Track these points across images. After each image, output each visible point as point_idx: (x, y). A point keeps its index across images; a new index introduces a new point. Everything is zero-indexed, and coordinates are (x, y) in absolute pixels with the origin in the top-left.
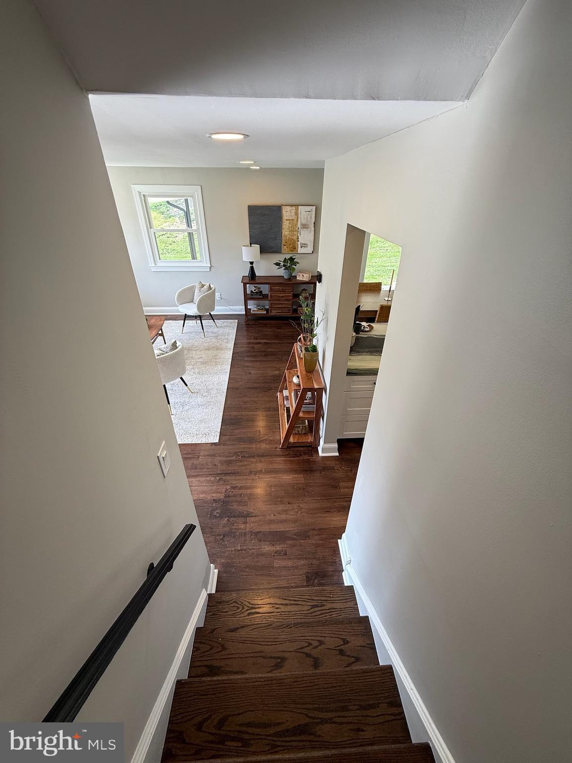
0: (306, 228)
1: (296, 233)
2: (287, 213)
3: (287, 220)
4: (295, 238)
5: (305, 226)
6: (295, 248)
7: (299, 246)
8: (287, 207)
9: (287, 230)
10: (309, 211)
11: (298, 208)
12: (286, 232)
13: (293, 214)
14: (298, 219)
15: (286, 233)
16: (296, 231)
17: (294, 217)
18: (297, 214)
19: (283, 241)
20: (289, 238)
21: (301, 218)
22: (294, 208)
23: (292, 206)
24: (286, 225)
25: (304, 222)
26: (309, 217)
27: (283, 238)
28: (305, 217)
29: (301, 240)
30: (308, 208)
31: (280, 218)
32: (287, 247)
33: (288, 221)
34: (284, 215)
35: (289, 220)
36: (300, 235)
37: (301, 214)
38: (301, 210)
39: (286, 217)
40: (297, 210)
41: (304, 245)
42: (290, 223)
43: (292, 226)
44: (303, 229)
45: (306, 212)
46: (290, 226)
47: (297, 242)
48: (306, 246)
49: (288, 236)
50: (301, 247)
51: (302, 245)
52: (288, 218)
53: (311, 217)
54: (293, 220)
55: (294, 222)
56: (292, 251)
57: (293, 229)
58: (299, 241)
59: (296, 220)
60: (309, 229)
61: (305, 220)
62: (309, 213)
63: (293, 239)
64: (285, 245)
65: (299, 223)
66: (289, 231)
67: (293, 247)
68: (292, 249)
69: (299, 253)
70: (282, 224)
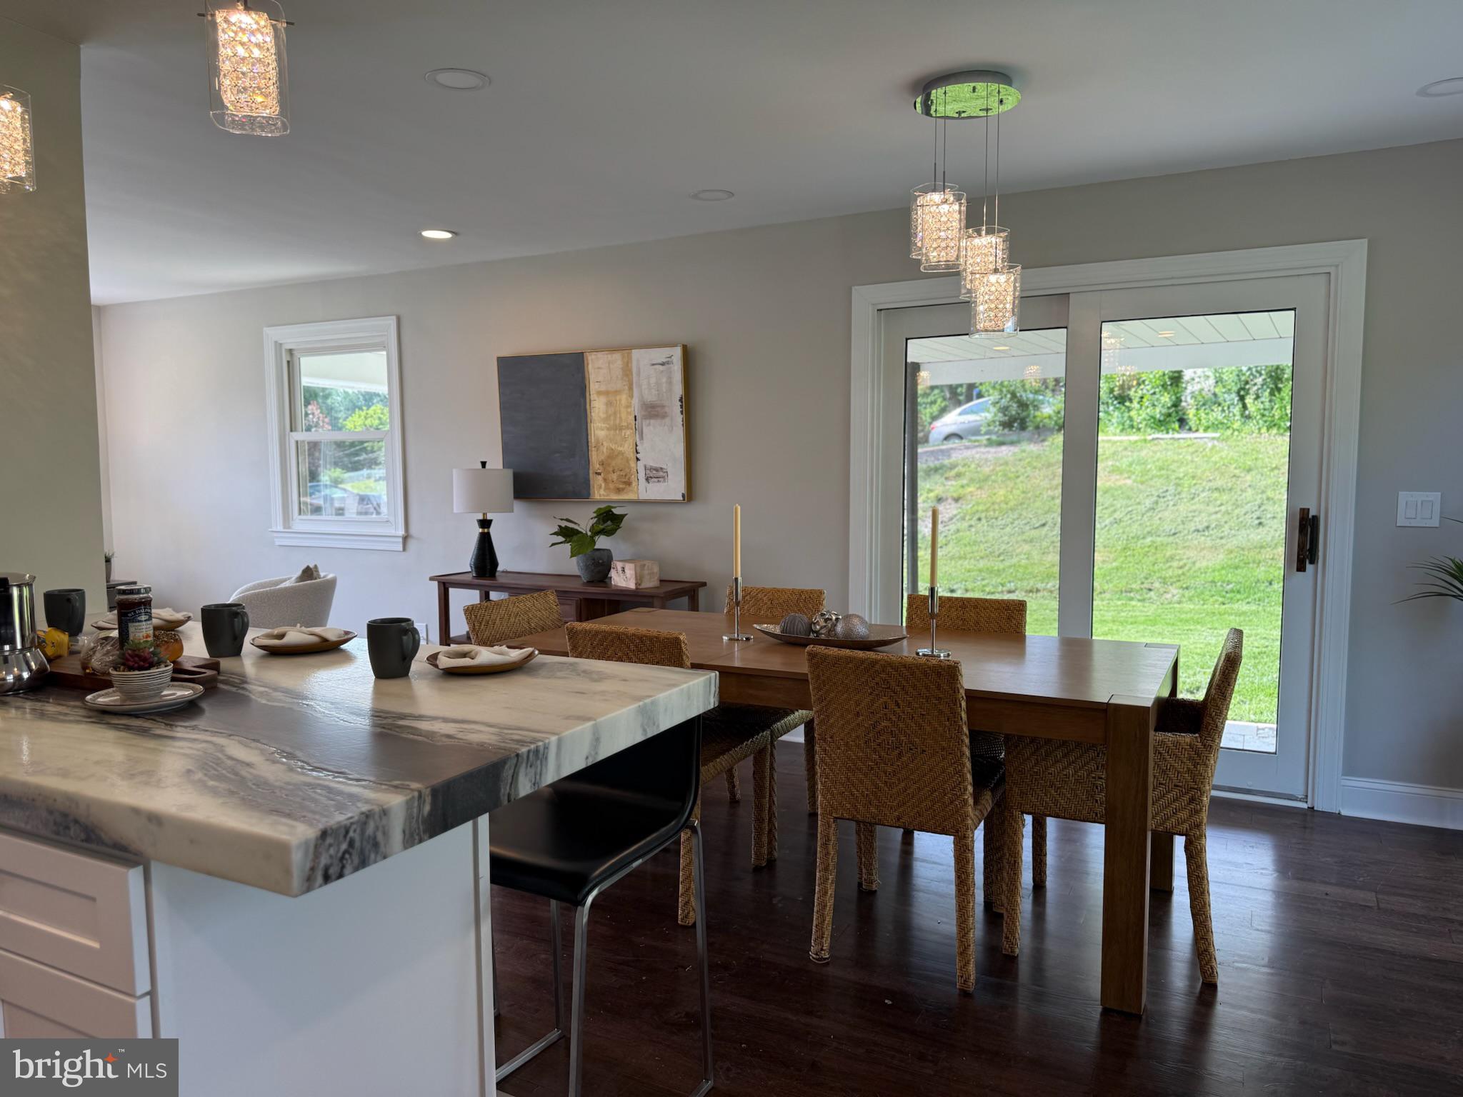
0: (656, 416)
1: (628, 432)
2: (599, 371)
3: (599, 393)
4: (627, 448)
5: (655, 411)
6: (630, 484)
7: (642, 476)
8: (600, 353)
9: (602, 425)
10: (663, 364)
11: (630, 355)
12: (598, 431)
13: (618, 373)
14: (631, 388)
15: (602, 434)
16: (627, 427)
17: (619, 385)
18: (627, 374)
19: (594, 461)
20: (609, 449)
21: (640, 386)
22: (617, 356)
23: (612, 349)
24: (598, 407)
25: (651, 397)
26: (667, 380)
27: (594, 453)
28: (653, 381)
29: (649, 457)
30: (659, 354)
31: (581, 389)
32: (605, 480)
33: (605, 398)
34: (592, 377)
35: (608, 393)
36: (642, 438)
37: (639, 374)
38: (638, 361)
39: (597, 385)
40: (627, 361)
41: (656, 474)
42: (609, 404)
43: (615, 413)
44: (648, 421)
45: (653, 365)
46: (611, 411)
47: (632, 464)
48: (663, 477)
49: (605, 444)
50: (647, 480)
51: (648, 472)
52: (603, 388)
53: (670, 382)
54: (617, 392)
55: (620, 400)
56: (619, 491)
57: (618, 422)
58: (638, 459)
59: (626, 391)
60: (667, 420)
61: (654, 392)
62: (661, 368)
63: (621, 453)
64: (599, 474)
65: (636, 401)
66: (610, 429)
67: (623, 479)
68: (620, 486)
69: (641, 498)
70: (587, 407)
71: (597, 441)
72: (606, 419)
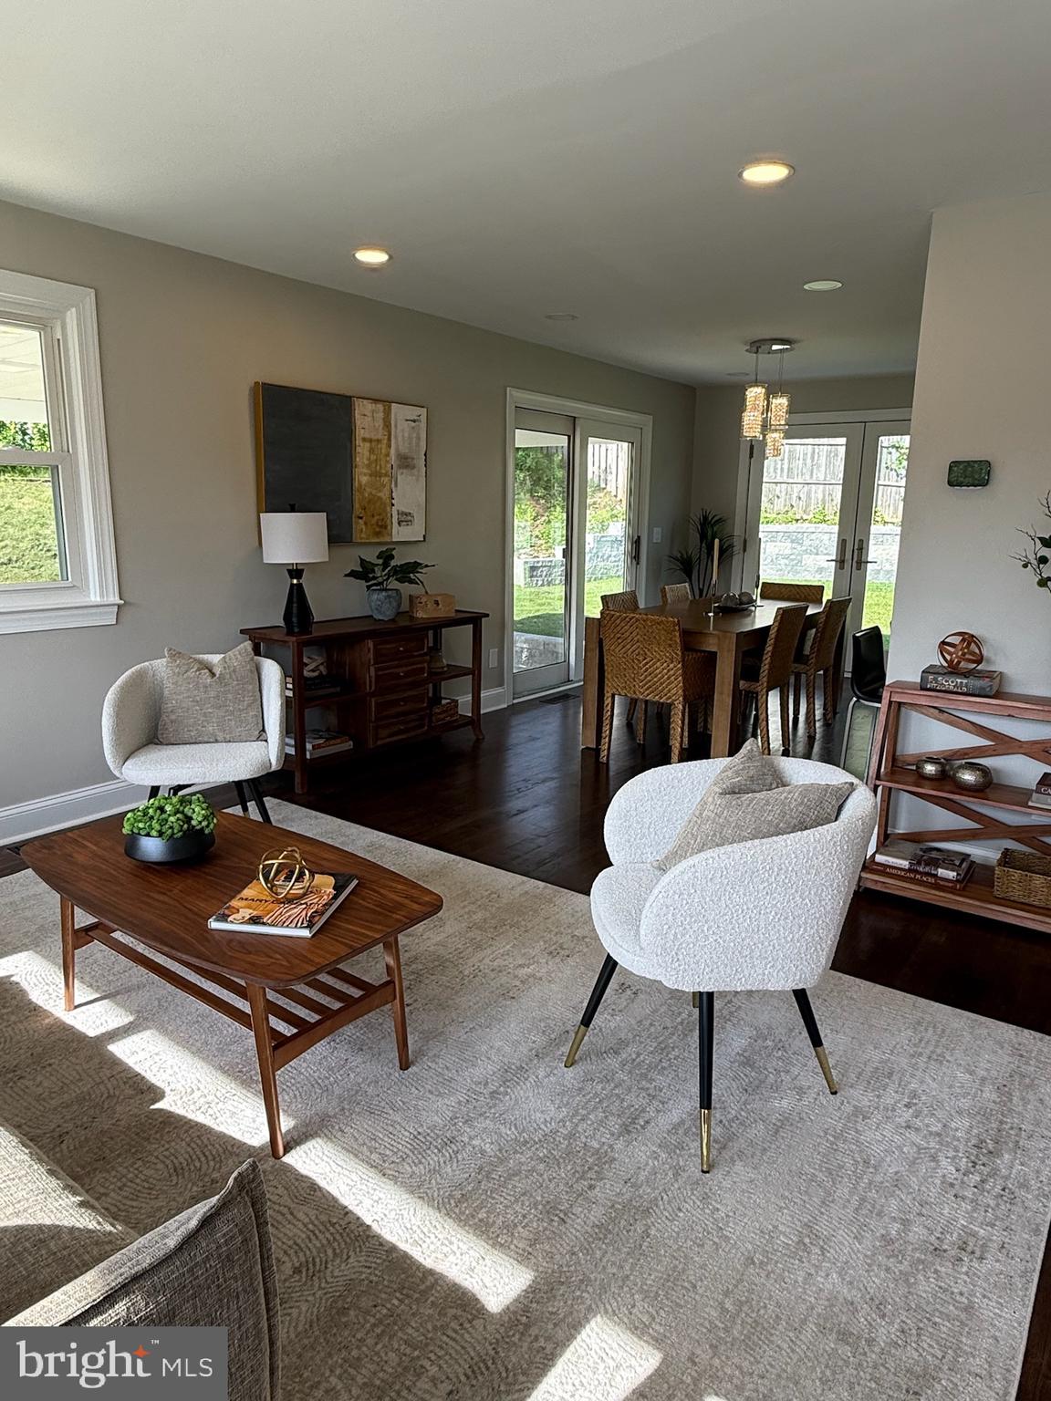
0: (407, 467)
1: (386, 479)
2: (366, 419)
3: (364, 440)
4: (384, 495)
5: (406, 462)
6: (386, 527)
7: (395, 520)
8: (365, 401)
9: (365, 471)
10: (414, 421)
11: (390, 407)
12: (362, 477)
13: (380, 423)
14: (389, 439)
15: (364, 479)
16: (386, 475)
17: (381, 434)
18: (387, 425)
19: (357, 505)
20: (370, 494)
21: (396, 437)
22: (380, 407)
23: (376, 401)
24: (362, 453)
25: (404, 450)
26: (415, 435)
27: (357, 496)
28: (406, 435)
29: (400, 504)
30: (412, 412)
31: (349, 431)
32: (366, 524)
33: (368, 445)
34: (358, 423)
35: (370, 441)
36: (396, 485)
37: (396, 426)
38: (396, 414)
39: (362, 431)
40: (387, 413)
41: (405, 519)
42: (371, 451)
43: (376, 460)
44: (401, 471)
45: (407, 420)
46: (373, 457)
47: (388, 509)
48: (411, 521)
49: (368, 490)
50: (399, 524)
51: (400, 516)
52: (367, 436)
53: (418, 438)
54: (379, 441)
55: (381, 449)
56: (378, 534)
57: (378, 467)
58: (393, 505)
59: (385, 441)
60: (415, 471)
61: (406, 445)
62: (413, 424)
63: (380, 498)
64: (361, 518)
65: (393, 451)
66: (371, 475)
67: (380, 524)
68: (378, 529)
69: (394, 540)
70: (353, 452)
71: (360, 485)
72: (368, 466)
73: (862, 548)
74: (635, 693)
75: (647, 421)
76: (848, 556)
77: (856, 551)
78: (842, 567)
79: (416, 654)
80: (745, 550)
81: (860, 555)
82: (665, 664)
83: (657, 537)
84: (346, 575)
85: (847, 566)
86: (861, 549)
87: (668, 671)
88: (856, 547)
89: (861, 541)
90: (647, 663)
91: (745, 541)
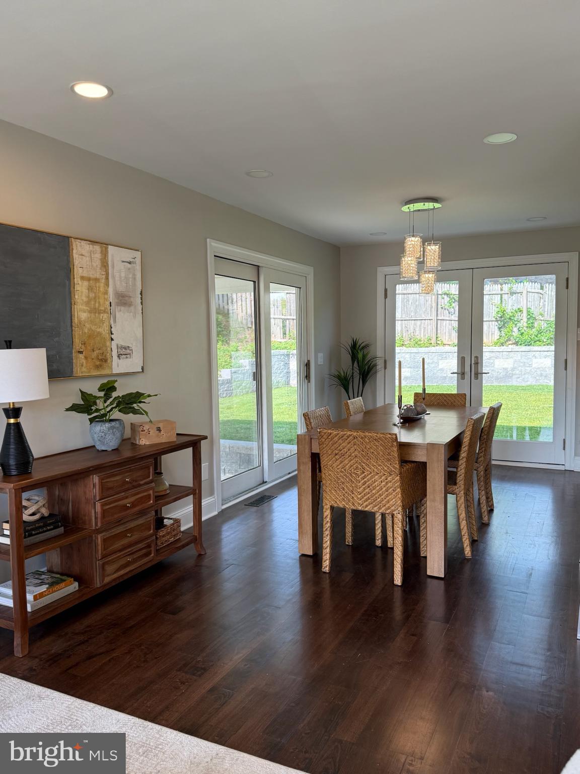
0: (124, 304)
1: (105, 316)
2: (83, 259)
3: (82, 278)
4: (104, 330)
5: (123, 300)
6: (106, 361)
7: (115, 354)
8: (83, 243)
9: (84, 308)
10: (130, 263)
11: (106, 249)
12: (81, 313)
13: (97, 263)
14: (107, 279)
15: (84, 316)
16: (105, 312)
17: (98, 273)
18: (105, 264)
19: (77, 341)
20: (90, 329)
21: (114, 277)
22: (97, 248)
23: (93, 242)
24: (81, 291)
25: (121, 288)
26: (131, 276)
27: (77, 333)
28: (123, 275)
29: (120, 339)
30: (127, 255)
31: (67, 270)
32: (86, 358)
33: (86, 283)
34: (76, 264)
35: (89, 279)
36: (115, 321)
37: (113, 267)
38: (112, 256)
39: (80, 270)
40: (105, 254)
41: (124, 352)
42: (90, 289)
43: (95, 298)
44: (119, 308)
45: (123, 262)
46: (92, 295)
47: (108, 343)
48: (130, 354)
49: (87, 325)
50: (118, 356)
51: (119, 350)
52: (85, 274)
53: (134, 279)
54: (97, 280)
55: (99, 287)
56: (98, 367)
57: (97, 305)
58: (112, 339)
59: (103, 281)
60: (132, 308)
61: (124, 285)
62: (129, 266)
63: (99, 334)
64: (81, 352)
65: (111, 290)
66: (90, 312)
67: (100, 357)
68: (98, 363)
69: (114, 372)
70: (72, 289)
71: (80, 322)
72: (88, 303)
73: (477, 361)
74: (353, 504)
75: (309, 271)
76: (467, 369)
77: (473, 366)
78: (463, 378)
79: (142, 482)
80: (385, 368)
81: (476, 368)
82: (383, 478)
83: (321, 361)
84: (67, 410)
85: (467, 376)
86: (477, 363)
87: (387, 483)
88: (473, 362)
89: (477, 357)
90: (365, 477)
91: (385, 361)
